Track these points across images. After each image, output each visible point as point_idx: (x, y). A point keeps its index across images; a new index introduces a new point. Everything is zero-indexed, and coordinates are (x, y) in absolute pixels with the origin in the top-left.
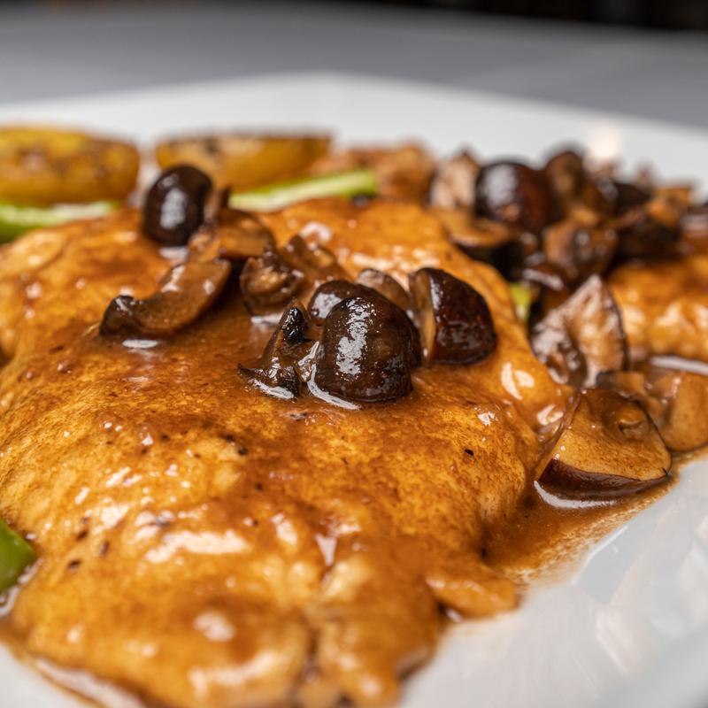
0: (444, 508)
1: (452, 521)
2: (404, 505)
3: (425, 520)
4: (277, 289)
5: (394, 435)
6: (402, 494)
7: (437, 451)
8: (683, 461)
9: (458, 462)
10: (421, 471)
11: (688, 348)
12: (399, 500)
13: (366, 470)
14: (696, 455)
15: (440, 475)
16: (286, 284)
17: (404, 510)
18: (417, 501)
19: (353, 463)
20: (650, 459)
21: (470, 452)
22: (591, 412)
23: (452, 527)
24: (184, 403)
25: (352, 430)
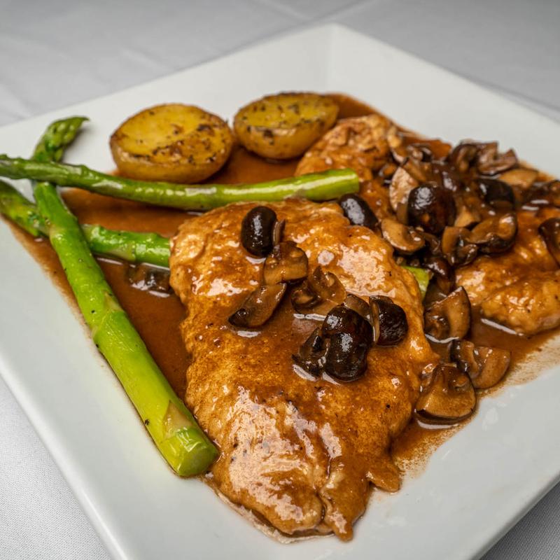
0: (375, 438)
1: (378, 443)
2: (359, 438)
3: (367, 445)
4: (308, 303)
5: (358, 399)
6: (359, 433)
7: (375, 409)
8: (483, 395)
9: (383, 412)
10: (368, 420)
11: (502, 318)
12: (357, 436)
13: (345, 420)
14: (489, 392)
15: (375, 421)
16: (313, 301)
17: (359, 441)
18: (364, 436)
19: (340, 415)
20: (466, 404)
21: (388, 406)
22: (444, 382)
23: (378, 447)
24: (270, 378)
25: (340, 396)
